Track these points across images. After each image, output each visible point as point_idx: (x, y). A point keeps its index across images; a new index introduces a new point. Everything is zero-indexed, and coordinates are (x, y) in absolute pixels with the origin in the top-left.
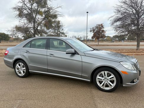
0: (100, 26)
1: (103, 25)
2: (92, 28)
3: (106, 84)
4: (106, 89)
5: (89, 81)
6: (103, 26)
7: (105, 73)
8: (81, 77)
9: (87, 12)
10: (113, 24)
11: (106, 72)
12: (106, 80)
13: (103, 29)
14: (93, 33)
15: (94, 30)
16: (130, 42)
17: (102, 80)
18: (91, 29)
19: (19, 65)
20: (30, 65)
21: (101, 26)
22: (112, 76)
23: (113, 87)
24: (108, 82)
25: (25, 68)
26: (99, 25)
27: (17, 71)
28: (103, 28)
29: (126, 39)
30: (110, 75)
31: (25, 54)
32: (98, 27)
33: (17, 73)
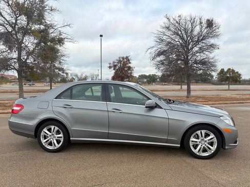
0: (125, 60)
1: (129, 58)
2: (112, 62)
3: (204, 147)
4: (203, 155)
5: (179, 146)
6: (129, 60)
7: (201, 133)
8: (167, 141)
9: (101, 36)
10: (154, 59)
11: (203, 132)
12: (203, 142)
13: (129, 65)
14: (114, 71)
15: (115, 66)
16: (163, 85)
17: (198, 143)
18: (110, 64)
19: (49, 130)
20: (73, 128)
21: (127, 60)
22: (212, 136)
23: (213, 152)
24: (205, 145)
25: (61, 135)
26: (123, 58)
27: (43, 141)
28: (130, 63)
29: (158, 80)
30: (209, 135)
31: (64, 111)
32: (121, 62)
33: (44, 144)
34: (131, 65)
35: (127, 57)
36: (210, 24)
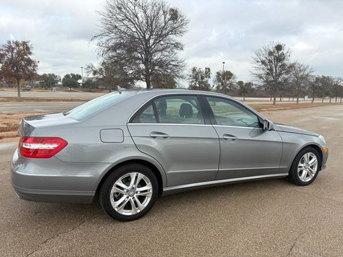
0: (22, 47)
1: (29, 44)
4: (307, 181)
6: (28, 48)
11: (309, 154)
13: (29, 56)
20: (169, 171)
22: (314, 158)
23: (313, 175)
26: (17, 44)
27: (115, 204)
28: (30, 53)
32: (13, 49)
33: (116, 209)
34: (31, 57)
35: (24, 43)
36: (174, 15)
